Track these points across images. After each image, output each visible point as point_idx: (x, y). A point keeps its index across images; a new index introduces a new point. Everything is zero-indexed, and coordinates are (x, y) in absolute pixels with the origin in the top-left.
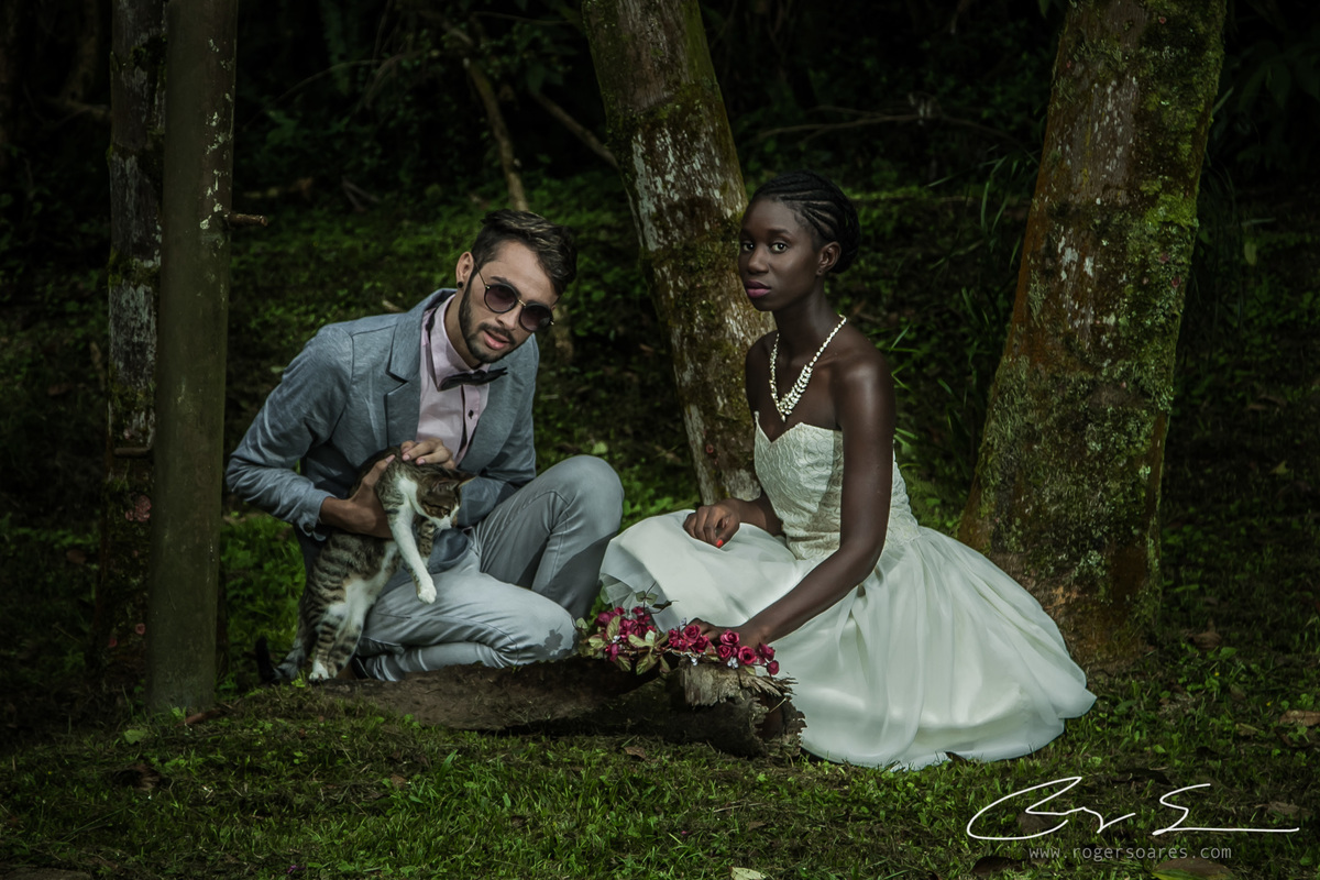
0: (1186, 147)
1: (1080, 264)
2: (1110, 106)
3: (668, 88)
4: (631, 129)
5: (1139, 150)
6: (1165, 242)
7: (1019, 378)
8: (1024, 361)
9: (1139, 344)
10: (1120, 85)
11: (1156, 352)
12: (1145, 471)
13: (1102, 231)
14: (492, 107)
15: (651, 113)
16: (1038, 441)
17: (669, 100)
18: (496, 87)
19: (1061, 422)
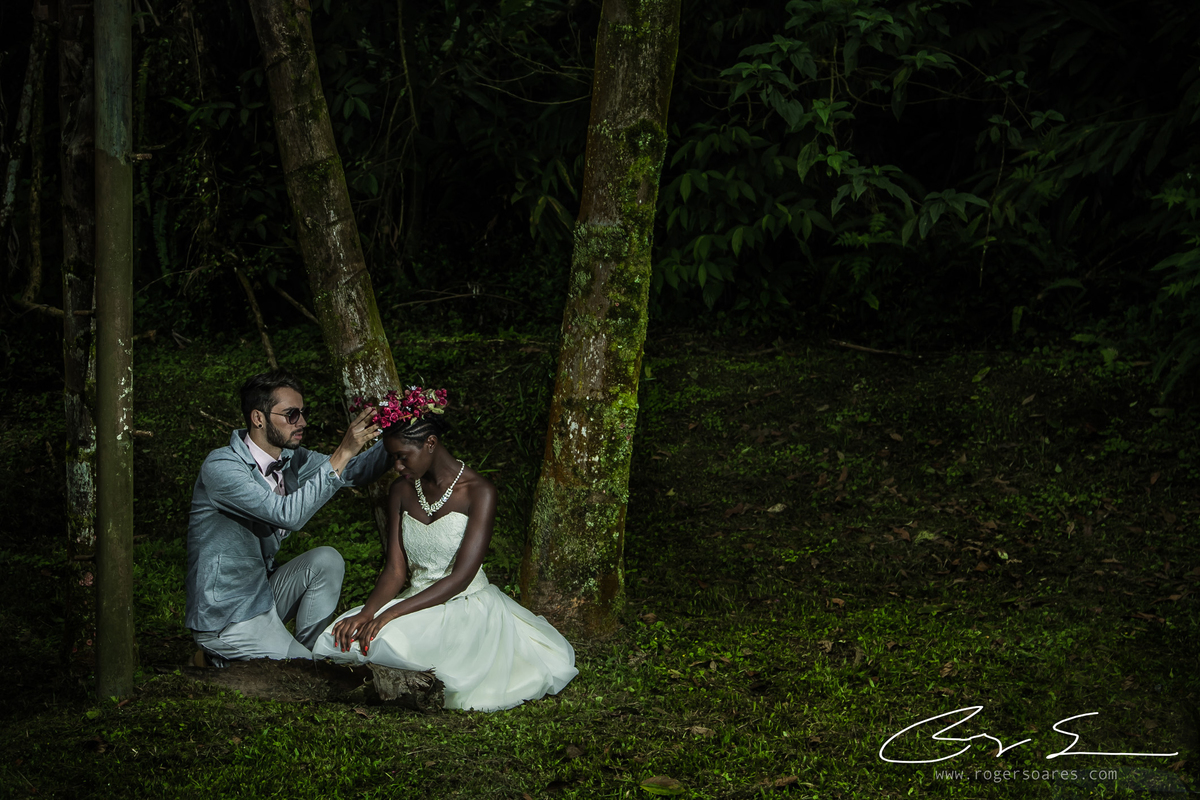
0: (631, 369)
1: (580, 430)
2: (592, 349)
3: (361, 343)
4: (342, 364)
5: (608, 371)
6: (622, 418)
7: (549, 489)
8: (552, 481)
9: (611, 470)
10: (596, 338)
11: (620, 473)
12: (616, 535)
13: (590, 413)
14: (251, 294)
15: (352, 355)
16: (561, 522)
17: (361, 349)
18: (252, 283)
19: (573, 512)
